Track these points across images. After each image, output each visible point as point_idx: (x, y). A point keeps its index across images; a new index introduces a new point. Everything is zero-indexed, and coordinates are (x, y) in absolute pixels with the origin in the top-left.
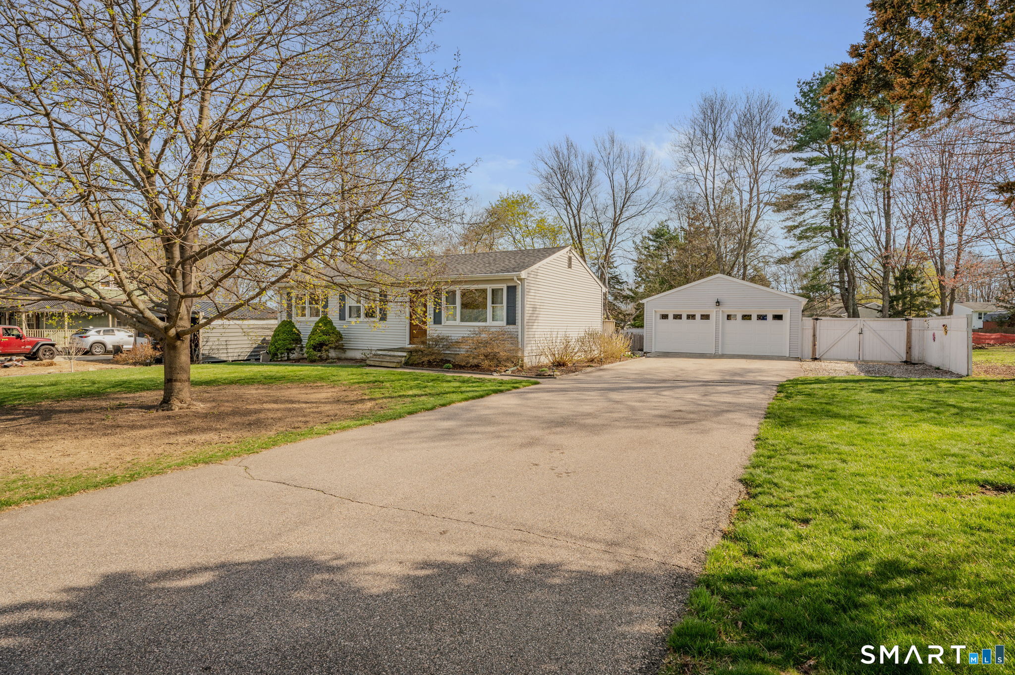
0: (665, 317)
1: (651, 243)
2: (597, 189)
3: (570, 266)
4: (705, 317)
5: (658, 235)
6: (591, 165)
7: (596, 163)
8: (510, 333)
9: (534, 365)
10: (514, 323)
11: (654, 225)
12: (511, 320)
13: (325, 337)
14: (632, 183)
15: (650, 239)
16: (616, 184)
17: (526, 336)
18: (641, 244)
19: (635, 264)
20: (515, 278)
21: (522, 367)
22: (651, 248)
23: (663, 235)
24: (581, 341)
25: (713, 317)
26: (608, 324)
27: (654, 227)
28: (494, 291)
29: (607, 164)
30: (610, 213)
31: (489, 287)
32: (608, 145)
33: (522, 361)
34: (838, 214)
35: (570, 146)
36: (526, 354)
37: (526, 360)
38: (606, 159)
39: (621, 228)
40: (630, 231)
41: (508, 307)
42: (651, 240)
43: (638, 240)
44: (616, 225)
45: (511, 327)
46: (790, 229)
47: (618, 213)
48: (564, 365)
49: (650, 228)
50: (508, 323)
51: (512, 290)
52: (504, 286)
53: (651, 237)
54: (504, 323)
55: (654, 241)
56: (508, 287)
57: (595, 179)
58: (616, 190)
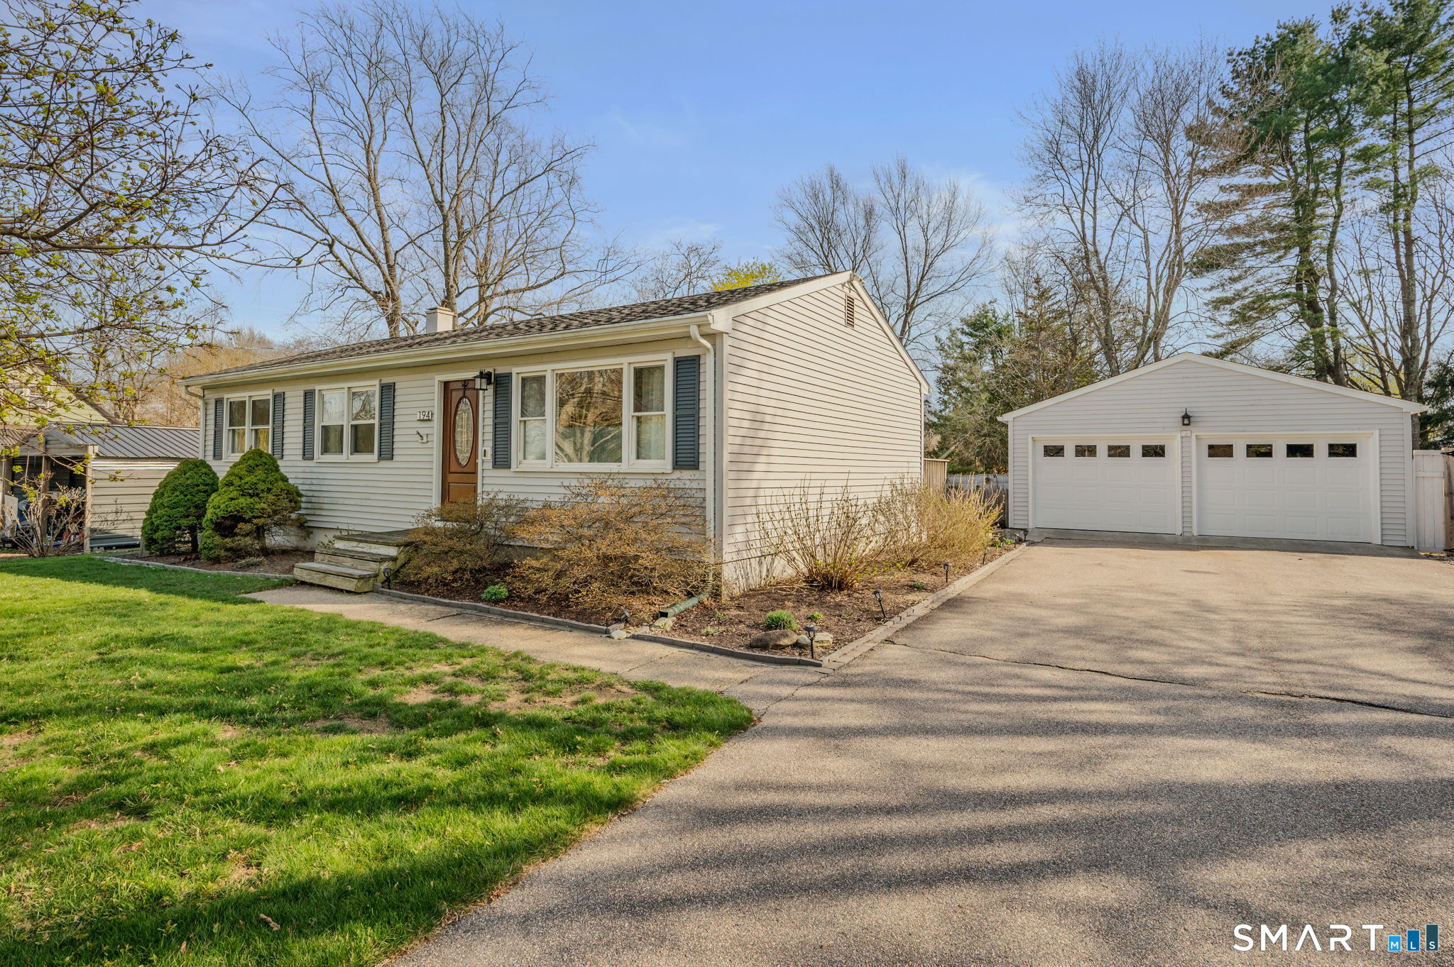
0: (1054, 451)
1: (965, 339)
2: (880, 253)
3: (850, 322)
4: (1154, 451)
5: (977, 325)
6: (869, 214)
7: (878, 209)
8: (680, 493)
9: (755, 582)
10: (694, 465)
11: (970, 312)
12: (686, 456)
13: (244, 501)
14: (936, 242)
15: (963, 332)
16: (910, 243)
17: (727, 503)
18: (947, 342)
19: (939, 374)
20: (694, 331)
21: (716, 595)
22: (966, 347)
23: (986, 326)
24: (882, 508)
25: (1174, 450)
26: (933, 467)
27: (970, 313)
28: (640, 374)
29: (895, 211)
30: (902, 291)
31: (627, 364)
32: (896, 180)
33: (717, 576)
34: (1307, 275)
35: (836, 184)
36: (728, 553)
37: (728, 573)
38: (893, 203)
39: (918, 313)
40: (931, 318)
41: (676, 418)
42: (967, 334)
43: (944, 335)
44: (910, 308)
45: (687, 474)
46: (1218, 304)
47: (913, 289)
48: (841, 586)
49: (964, 315)
50: (678, 465)
51: (688, 368)
52: (665, 359)
53: (967, 329)
54: (666, 464)
55: (971, 335)
56: (678, 362)
57: (876, 241)
58: (910, 253)
